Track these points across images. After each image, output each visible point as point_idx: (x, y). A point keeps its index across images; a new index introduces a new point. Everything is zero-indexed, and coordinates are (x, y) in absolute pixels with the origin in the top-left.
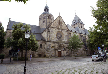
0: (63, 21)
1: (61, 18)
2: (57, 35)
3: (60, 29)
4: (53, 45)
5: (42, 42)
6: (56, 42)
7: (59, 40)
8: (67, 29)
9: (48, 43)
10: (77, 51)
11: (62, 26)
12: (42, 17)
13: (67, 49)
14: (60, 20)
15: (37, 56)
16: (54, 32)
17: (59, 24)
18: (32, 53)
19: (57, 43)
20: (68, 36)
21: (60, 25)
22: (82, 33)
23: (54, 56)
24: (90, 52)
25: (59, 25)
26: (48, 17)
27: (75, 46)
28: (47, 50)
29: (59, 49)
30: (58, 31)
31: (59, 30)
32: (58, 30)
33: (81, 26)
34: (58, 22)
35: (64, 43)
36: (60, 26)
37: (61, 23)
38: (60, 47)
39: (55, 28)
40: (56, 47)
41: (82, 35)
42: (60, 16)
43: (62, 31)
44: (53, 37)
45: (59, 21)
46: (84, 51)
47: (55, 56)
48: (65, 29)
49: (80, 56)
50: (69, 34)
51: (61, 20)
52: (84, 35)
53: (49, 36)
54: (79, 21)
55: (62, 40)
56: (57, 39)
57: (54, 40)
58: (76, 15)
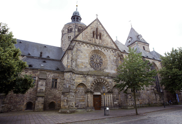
0: (106, 31)
1: (101, 24)
2: (92, 59)
3: (97, 46)
4: (80, 81)
5: (57, 75)
6: (89, 73)
7: (96, 70)
8: (115, 48)
9: (67, 75)
10: (139, 95)
11: (103, 41)
12: (66, 30)
13: (116, 91)
14: (97, 29)
15: (41, 107)
16: (84, 51)
17: (95, 36)
18: (31, 99)
19: (91, 75)
20: (116, 61)
21: (99, 37)
22: (147, 57)
23: (84, 108)
24: (168, 96)
25: (97, 38)
26: (76, 30)
27: (134, 79)
28: (63, 93)
29: (96, 90)
30: (95, 51)
31: (96, 49)
32: (93, 48)
33: (144, 47)
34: (93, 32)
35: (108, 75)
36: (98, 41)
37: (101, 34)
38: (98, 85)
39: (87, 43)
40: (89, 85)
41: (147, 59)
42: (97, 20)
43: (103, 51)
44: (82, 63)
45: (95, 30)
46: (155, 94)
47: (86, 107)
48: (109, 45)
49: (146, 107)
50: (119, 56)
51: (100, 28)
52: (153, 61)
53: (70, 60)
54: (139, 39)
55: (103, 69)
56: (92, 67)
57: (84, 70)
58: (132, 28)
